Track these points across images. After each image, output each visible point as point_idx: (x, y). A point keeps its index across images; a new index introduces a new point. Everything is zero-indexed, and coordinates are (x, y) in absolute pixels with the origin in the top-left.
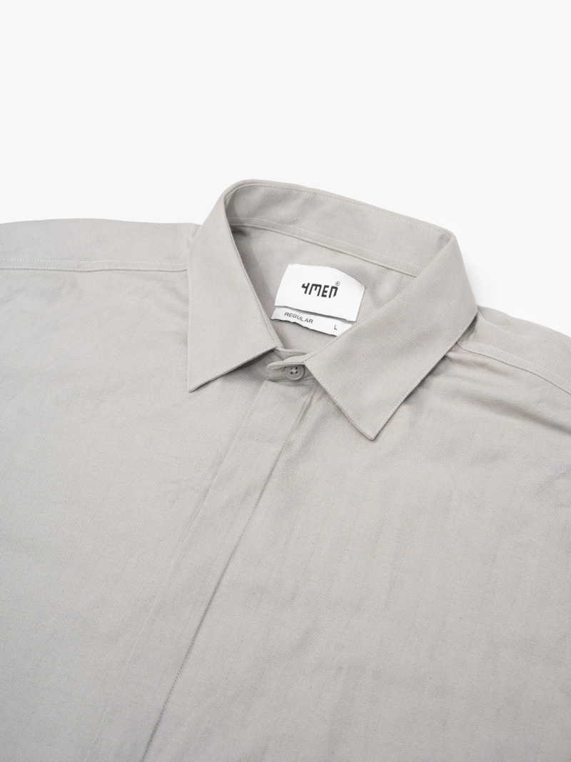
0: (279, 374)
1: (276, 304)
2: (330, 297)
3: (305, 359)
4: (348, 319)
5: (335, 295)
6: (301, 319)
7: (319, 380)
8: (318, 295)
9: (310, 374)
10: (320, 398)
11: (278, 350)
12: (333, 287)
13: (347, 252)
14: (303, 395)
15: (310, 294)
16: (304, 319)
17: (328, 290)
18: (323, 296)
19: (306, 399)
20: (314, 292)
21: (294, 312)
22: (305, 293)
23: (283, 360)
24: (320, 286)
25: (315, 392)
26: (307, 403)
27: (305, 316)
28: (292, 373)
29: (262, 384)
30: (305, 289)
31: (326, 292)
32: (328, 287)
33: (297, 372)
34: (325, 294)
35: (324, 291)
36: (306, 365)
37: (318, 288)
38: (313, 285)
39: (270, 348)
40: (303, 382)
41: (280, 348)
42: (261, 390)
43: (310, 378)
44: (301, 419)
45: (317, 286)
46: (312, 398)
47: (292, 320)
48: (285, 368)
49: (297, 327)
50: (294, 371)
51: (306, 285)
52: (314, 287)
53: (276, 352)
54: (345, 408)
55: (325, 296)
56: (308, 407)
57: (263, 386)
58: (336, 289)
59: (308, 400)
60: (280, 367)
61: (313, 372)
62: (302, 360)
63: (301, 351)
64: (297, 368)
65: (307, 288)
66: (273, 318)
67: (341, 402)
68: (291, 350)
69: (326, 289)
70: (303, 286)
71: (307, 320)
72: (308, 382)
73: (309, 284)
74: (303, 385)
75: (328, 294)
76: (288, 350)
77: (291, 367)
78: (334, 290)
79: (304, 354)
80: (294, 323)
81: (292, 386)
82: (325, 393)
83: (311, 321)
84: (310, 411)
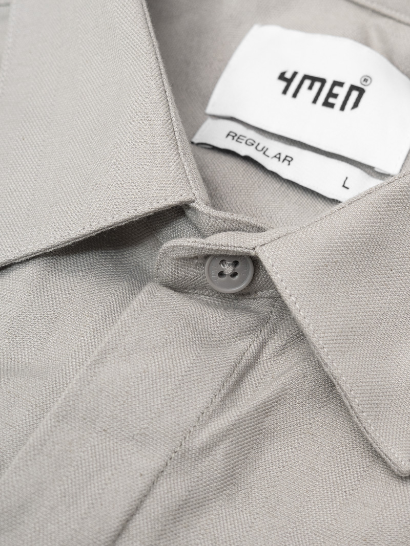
0: (189, 273)
1: (210, 110)
2: (343, 108)
3: (261, 241)
4: (380, 166)
5: (356, 105)
6: (264, 151)
7: (289, 301)
8: (315, 101)
9: (270, 284)
10: (282, 350)
11: (194, 210)
12: (353, 88)
13: (397, 15)
14: (242, 334)
15: (295, 95)
16: (271, 153)
17: (341, 92)
18: (326, 104)
19: (246, 346)
20: (307, 94)
21: (251, 134)
22: (285, 92)
23: (204, 237)
24: (323, 81)
25: (274, 331)
26: (249, 355)
27: (276, 147)
28: (221, 274)
29: (140, 289)
30: (284, 84)
31: (335, 96)
32: (341, 84)
33: (234, 275)
34: (331, 100)
35: (331, 94)
36: (262, 257)
37: (317, 85)
38: (306, 77)
39: (174, 199)
40: (246, 302)
41: (201, 206)
42: (135, 303)
43: (266, 293)
44: (227, 395)
45: (314, 79)
46: (263, 345)
47: (243, 150)
48: (205, 257)
49: (252, 170)
50: (228, 269)
51: (288, 76)
52: (307, 83)
53: (189, 213)
54: (345, 383)
55: (332, 106)
56: (251, 366)
57: (142, 296)
58: (361, 92)
59: (253, 348)
60: (193, 253)
61: (276, 278)
62: (253, 243)
63: (253, 221)
64: (236, 263)
65: (289, 81)
66: (197, 139)
67: (337, 367)
68: (227, 215)
69: (336, 90)
70: (282, 77)
71: (278, 157)
72: (260, 304)
73: (295, 74)
74: (247, 309)
75: (338, 102)
76: (222, 214)
77: (222, 257)
78: (355, 94)
79: (260, 230)
80: (247, 159)
81: (216, 307)
82: (299, 336)
83: (288, 160)
84: (254, 376)
